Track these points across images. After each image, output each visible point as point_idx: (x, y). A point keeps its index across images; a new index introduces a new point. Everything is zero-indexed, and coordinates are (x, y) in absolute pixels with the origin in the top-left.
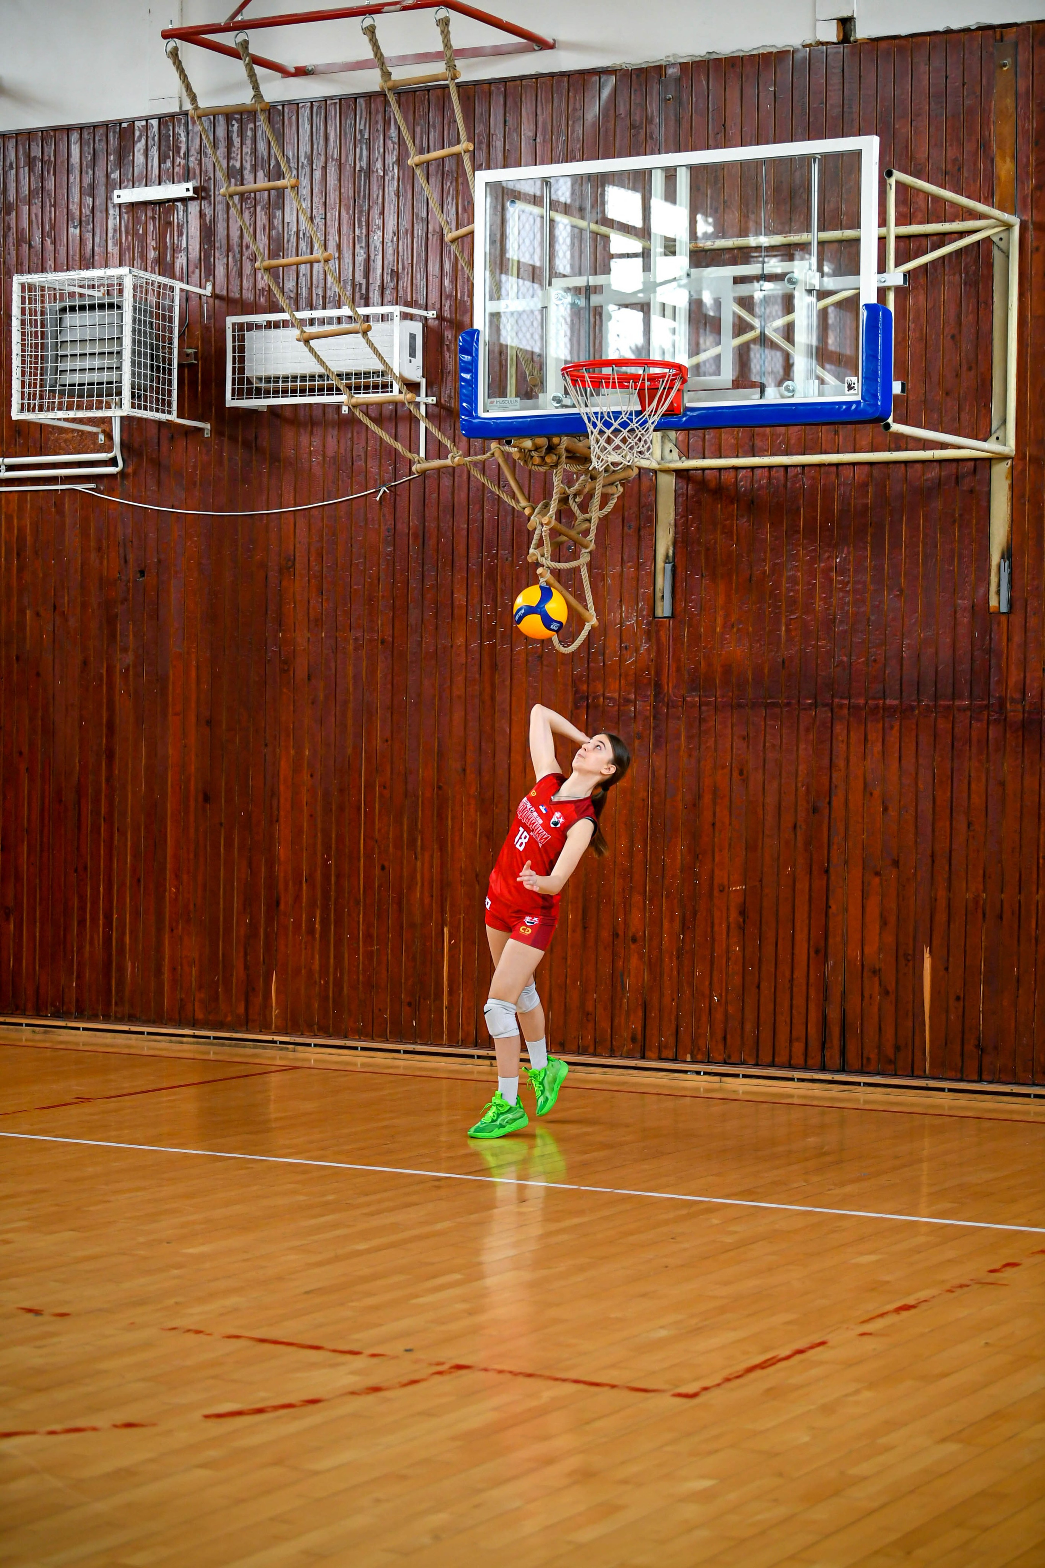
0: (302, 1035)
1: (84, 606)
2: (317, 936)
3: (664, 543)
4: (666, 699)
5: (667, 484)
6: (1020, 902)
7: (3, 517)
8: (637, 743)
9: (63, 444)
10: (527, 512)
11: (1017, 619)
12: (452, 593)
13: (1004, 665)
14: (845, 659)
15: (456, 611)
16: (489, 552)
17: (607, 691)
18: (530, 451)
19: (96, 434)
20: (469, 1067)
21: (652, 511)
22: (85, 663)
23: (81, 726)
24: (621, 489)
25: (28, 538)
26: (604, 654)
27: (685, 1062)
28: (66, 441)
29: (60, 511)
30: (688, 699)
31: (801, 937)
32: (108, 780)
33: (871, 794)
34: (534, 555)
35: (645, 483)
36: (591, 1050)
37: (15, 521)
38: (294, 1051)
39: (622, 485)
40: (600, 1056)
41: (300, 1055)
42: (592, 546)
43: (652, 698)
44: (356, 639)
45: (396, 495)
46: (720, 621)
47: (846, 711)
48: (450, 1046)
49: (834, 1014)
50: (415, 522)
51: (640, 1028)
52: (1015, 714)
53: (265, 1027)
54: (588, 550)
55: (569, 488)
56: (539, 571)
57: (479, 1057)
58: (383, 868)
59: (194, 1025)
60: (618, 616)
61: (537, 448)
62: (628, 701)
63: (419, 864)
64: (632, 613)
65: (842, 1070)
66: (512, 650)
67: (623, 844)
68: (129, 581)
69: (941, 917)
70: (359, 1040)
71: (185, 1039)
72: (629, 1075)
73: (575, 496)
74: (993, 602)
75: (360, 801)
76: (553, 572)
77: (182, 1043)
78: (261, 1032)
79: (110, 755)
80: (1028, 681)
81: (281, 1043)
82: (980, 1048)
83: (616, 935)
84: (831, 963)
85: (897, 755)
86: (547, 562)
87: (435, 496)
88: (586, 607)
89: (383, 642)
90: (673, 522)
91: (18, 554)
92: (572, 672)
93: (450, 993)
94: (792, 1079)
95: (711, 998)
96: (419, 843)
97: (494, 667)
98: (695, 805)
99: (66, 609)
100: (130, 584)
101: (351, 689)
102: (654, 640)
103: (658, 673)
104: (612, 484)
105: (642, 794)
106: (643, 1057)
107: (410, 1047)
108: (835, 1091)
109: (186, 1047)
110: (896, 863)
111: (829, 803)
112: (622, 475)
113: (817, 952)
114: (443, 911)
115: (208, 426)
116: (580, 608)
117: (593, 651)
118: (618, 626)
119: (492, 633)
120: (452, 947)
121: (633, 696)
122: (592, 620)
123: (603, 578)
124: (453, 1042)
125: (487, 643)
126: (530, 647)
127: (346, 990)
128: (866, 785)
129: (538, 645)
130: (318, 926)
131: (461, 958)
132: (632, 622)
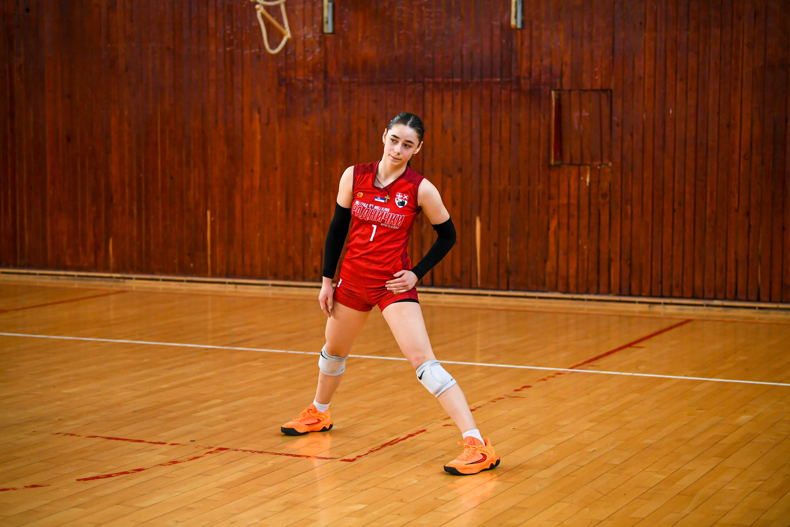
0: (128, 273)
2: (135, 217)
4: (330, 80)
6: (529, 191)
8: (314, 104)
11: (526, 32)
12: (208, 20)
13: (519, 58)
14: (431, 56)
15: (210, 31)
17: (297, 76)
20: (223, 289)
26: (295, 55)
30: (343, 80)
32: (11, 130)
33: (446, 132)
36: (292, 277)
38: (123, 282)
40: (298, 281)
41: (127, 285)
43: (323, 79)
44: (153, 48)
46: (360, 35)
47: (431, 86)
48: (212, 277)
52: (525, 85)
53: (106, 269)
56: (257, 7)
57: (230, 283)
58: (172, 178)
59: (66, 268)
60: (302, 33)
62: (309, 81)
63: (192, 175)
64: (310, 31)
65: (432, 286)
66: (241, 52)
67: (308, 162)
68: (20, 15)
69: (486, 200)
70: (161, 275)
71: (61, 277)
74: (513, 22)
75: (157, 140)
76: (265, 7)
77: (58, 279)
78: (103, 272)
80: (533, 67)
81: (116, 277)
82: (508, 272)
83: (304, 213)
85: (459, 110)
86: (261, 1)
88: (284, 27)
89: (169, 49)
92: (277, 65)
93: (212, 247)
97: (232, 63)
98: (347, 140)
100: (21, 17)
101: (151, 76)
102: (323, 46)
103: (326, 65)
105: (318, 134)
107: (189, 278)
108: (429, 298)
109: (61, 281)
110: (460, 170)
114: (206, 203)
116: (281, 28)
117: (289, 53)
118: (302, 39)
119: (231, 43)
120: (212, 222)
121: (311, 78)
122: (288, 35)
123: (293, 11)
124: (214, 275)
125: (228, 49)
126: (253, 51)
127: (152, 248)
128: (443, 127)
129: (257, 50)
130: (135, 211)
131: (217, 228)
132: (310, 36)
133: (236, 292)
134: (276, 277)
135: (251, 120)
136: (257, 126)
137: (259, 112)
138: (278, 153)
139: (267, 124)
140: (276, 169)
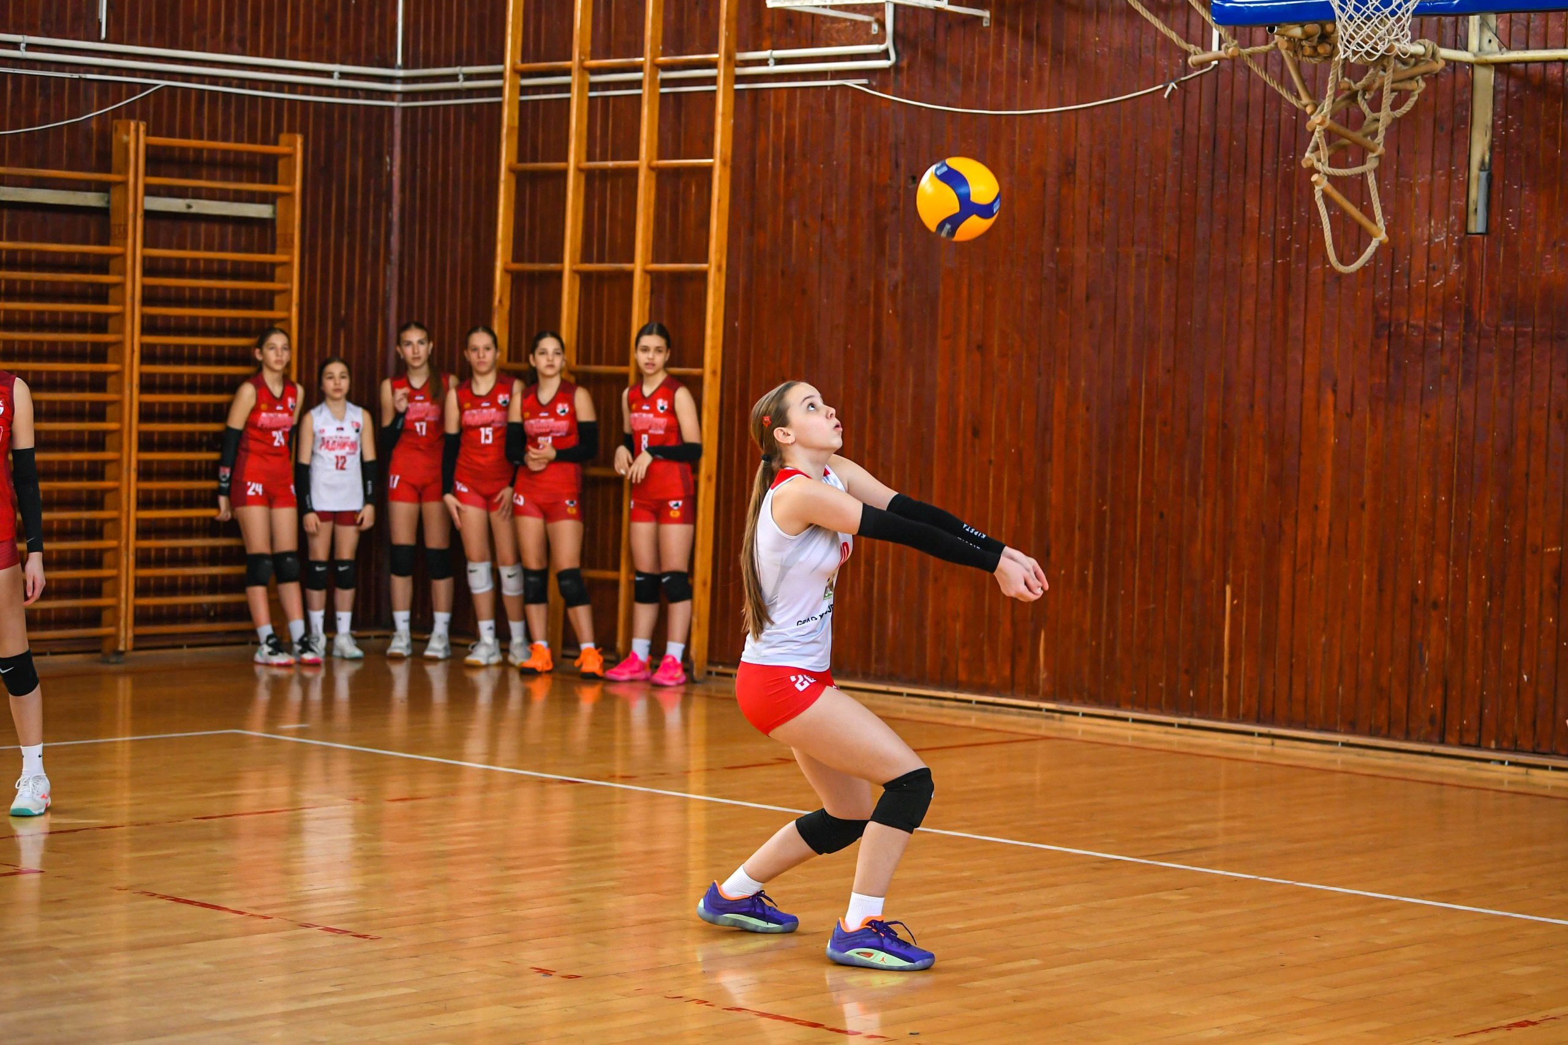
0: (1071, 702)
1: (853, 215)
2: (1090, 591)
3: (1480, 148)
4: (1477, 328)
5: (1485, 79)
7: (772, 116)
8: (1443, 378)
9: (835, 35)
10: (1309, 110)
12: (1244, 203)
15: (1248, 224)
17: (1411, 318)
18: (1300, 40)
19: (869, 24)
20: (1248, 746)
21: (1467, 110)
22: (852, 279)
23: (846, 348)
24: (1422, 85)
25: (797, 140)
26: (1409, 275)
27: (1488, 749)
28: (838, 31)
29: (831, 110)
30: (1503, 329)
32: (874, 408)
34: (1309, 159)
35: (1460, 78)
36: (1384, 731)
37: (784, 120)
38: (1060, 720)
39: (1424, 79)
40: (1394, 738)
41: (1067, 725)
42: (1381, 150)
43: (1462, 327)
44: (1138, 255)
45: (1186, 91)
46: (1540, 237)
48: (1230, 721)
50: (1205, 122)
51: (1439, 711)
53: (1032, 692)
54: (1375, 155)
55: (1355, 83)
56: (1315, 178)
57: (1260, 735)
58: (1161, 515)
59: (957, 686)
60: (1426, 232)
61: (1308, 37)
62: (1435, 330)
63: (1200, 512)
64: (1441, 229)
66: (1307, 269)
67: (1425, 496)
68: (900, 188)
70: (1132, 710)
71: (946, 703)
72: (1425, 762)
73: (1365, 90)
75: (1138, 439)
76: (1332, 179)
77: (942, 707)
78: (1027, 698)
79: (876, 381)
81: (1048, 710)
83: (1414, 600)
86: (1324, 167)
87: (1228, 92)
88: (1372, 218)
89: (1168, 259)
90: (1490, 123)
91: (786, 158)
92: (1374, 294)
93: (1231, 660)
95: (1521, 678)
96: (1201, 488)
97: (1287, 288)
98: (1506, 454)
99: (834, 219)
100: (901, 191)
101: (1132, 311)
102: (1465, 260)
103: (1469, 298)
104: (1411, 78)
105: (1449, 438)
106: (1442, 742)
107: (1185, 720)
109: (945, 711)
112: (1422, 68)
114: (1225, 569)
115: (986, 14)
116: (1365, 221)
118: (1426, 243)
119: (1286, 250)
120: (1235, 609)
121: (1440, 325)
122: (1381, 235)
124: (1233, 717)
125: (1280, 261)
127: (1119, 654)
130: (1090, 580)
131: (1244, 621)
132: (1441, 239)
133: (1272, 754)
134: (1353, 728)
135: (1318, 405)
136: (1329, 417)
137: (1335, 392)
138: (1367, 474)
139: (1350, 415)
140: (1363, 506)
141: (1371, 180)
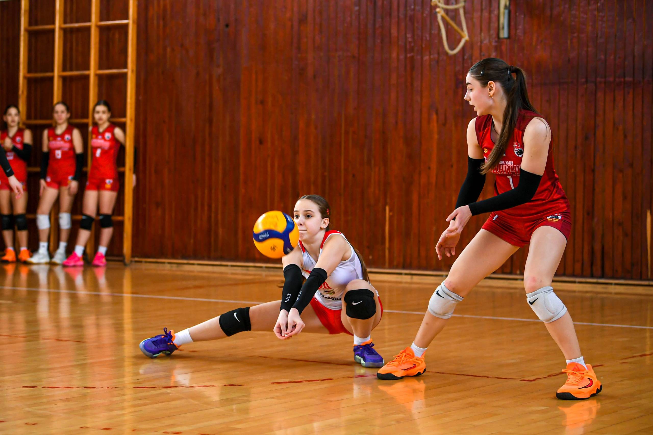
12: (390, 30)
15: (392, 39)
16: (410, 7)
20: (400, 280)
23: (195, 106)
25: (168, 10)
26: (471, 59)
27: (516, 274)
31: (579, 206)
32: (210, 134)
33: (618, 129)
34: (434, 1)
37: (162, 1)
44: (339, 56)
46: (534, 38)
47: (603, 85)
48: (390, 269)
49: (597, 247)
56: (438, 10)
58: (354, 176)
60: (479, 39)
63: (372, 173)
64: (487, 37)
65: (603, 277)
66: (421, 59)
68: (220, 30)
75: (341, 141)
76: (445, 10)
77: (248, 270)
79: (211, 122)
84: (596, 220)
85: (631, 107)
86: (442, 5)
88: (462, 29)
89: (354, 57)
91: (163, 19)
92: (454, 69)
93: (390, 241)
94: (574, 282)
97: (412, 68)
99: (188, 46)
100: (221, 32)
101: (336, 82)
102: (499, 50)
108: (599, 288)
109: (250, 272)
110: (631, 165)
111: (595, 134)
113: (588, 214)
114: (385, 198)
116: (458, 30)
117: (466, 57)
118: (479, 44)
119: (412, 50)
120: (391, 217)
122: (466, 37)
123: (472, 19)
124: (391, 267)
125: (409, 55)
126: (432, 57)
128: (614, 124)
129: (436, 56)
131: (395, 222)
132: (486, 42)
133: (412, 282)
135: (429, 121)
136: (434, 126)
137: (437, 114)
138: (453, 151)
139: (444, 124)
140: (452, 166)
141: (462, 12)
